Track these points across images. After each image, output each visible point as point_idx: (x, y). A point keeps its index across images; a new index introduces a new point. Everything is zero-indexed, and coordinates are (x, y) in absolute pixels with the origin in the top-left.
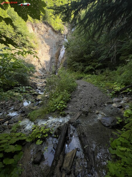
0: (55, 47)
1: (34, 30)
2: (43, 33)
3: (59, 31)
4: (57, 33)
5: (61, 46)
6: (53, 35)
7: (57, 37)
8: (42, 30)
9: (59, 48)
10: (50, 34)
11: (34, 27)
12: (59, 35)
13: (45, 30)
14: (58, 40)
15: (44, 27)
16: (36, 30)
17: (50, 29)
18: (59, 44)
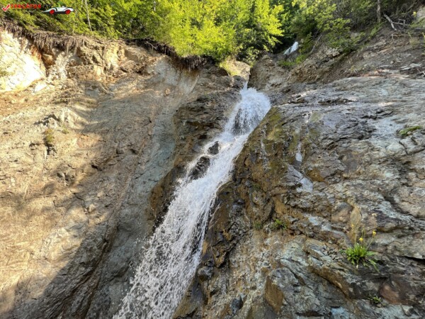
0: (165, 138)
1: (48, 65)
2: (111, 76)
3: (208, 61)
4: (196, 67)
5: (204, 126)
6: (177, 83)
7: (192, 89)
8: (109, 66)
9: (192, 140)
10: (155, 80)
11: (53, 50)
12: (206, 75)
13: (129, 64)
14: (195, 100)
15: (123, 51)
16: (66, 63)
17: (160, 62)
18: (191, 116)
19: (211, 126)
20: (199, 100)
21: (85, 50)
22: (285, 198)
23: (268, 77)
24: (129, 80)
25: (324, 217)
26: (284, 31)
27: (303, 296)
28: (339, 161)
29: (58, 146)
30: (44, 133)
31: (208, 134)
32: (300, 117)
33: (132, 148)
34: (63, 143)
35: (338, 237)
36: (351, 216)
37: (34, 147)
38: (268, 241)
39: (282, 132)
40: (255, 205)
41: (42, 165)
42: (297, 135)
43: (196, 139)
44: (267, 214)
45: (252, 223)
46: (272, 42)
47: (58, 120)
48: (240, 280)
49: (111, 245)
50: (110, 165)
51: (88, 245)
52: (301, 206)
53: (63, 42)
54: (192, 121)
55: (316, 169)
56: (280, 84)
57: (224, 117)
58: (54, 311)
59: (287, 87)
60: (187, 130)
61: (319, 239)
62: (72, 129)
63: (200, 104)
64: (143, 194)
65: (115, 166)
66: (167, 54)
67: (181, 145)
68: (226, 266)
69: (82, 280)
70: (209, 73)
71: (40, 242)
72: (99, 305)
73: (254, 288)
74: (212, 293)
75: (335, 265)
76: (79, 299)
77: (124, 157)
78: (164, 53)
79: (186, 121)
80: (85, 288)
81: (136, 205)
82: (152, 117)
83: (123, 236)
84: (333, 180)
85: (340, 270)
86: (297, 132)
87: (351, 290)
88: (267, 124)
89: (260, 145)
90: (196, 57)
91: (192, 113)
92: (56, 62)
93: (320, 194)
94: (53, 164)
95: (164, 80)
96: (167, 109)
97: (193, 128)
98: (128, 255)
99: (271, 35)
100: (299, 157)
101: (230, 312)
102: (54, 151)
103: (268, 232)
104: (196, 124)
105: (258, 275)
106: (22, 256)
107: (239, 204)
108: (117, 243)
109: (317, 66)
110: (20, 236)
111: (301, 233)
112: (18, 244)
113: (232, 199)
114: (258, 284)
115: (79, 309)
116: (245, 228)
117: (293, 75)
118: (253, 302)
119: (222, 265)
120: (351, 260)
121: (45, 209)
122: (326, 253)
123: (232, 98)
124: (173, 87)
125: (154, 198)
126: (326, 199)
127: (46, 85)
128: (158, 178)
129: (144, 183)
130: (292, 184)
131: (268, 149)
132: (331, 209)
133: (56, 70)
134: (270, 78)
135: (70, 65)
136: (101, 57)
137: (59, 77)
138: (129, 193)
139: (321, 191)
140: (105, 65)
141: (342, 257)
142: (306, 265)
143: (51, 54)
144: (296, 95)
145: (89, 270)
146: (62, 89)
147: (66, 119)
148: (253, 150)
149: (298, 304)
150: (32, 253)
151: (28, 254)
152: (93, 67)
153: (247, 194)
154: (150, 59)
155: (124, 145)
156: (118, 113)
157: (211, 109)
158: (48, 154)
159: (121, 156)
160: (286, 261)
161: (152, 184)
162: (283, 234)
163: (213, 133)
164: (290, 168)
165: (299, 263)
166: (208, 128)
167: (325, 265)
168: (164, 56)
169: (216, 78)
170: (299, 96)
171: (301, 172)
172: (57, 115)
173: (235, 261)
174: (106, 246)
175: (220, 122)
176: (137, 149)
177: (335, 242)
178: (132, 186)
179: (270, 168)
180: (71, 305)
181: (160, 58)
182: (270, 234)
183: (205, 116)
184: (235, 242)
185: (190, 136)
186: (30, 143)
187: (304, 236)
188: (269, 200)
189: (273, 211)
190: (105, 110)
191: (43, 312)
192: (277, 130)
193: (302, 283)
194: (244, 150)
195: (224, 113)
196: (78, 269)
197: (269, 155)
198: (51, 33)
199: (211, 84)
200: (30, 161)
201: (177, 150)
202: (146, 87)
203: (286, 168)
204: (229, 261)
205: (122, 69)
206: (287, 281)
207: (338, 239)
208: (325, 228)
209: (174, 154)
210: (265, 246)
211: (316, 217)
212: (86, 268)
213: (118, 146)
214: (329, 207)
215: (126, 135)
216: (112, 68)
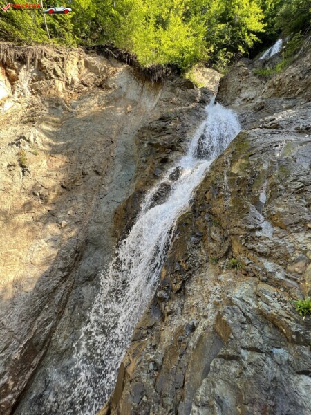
0: (126, 159)
1: (12, 80)
2: (72, 92)
3: (173, 71)
4: (159, 79)
5: (165, 148)
6: (138, 97)
7: (154, 104)
8: (70, 80)
9: (154, 163)
10: (116, 95)
11: (15, 63)
12: (170, 88)
13: (90, 77)
14: (158, 118)
15: (83, 61)
16: (29, 78)
17: (121, 73)
18: (153, 137)
19: (172, 148)
20: (162, 119)
21: (46, 62)
22: (243, 240)
23: (240, 90)
24: (90, 95)
25: (280, 265)
26: (266, 25)
27: (249, 334)
28: (306, 209)
29: (31, 167)
30: (18, 154)
31: (170, 157)
32: (270, 148)
33: (96, 169)
34: (35, 165)
35: (291, 286)
36: (308, 269)
37: (10, 168)
38: (222, 277)
39: (248, 165)
40: (213, 240)
41: (20, 185)
42: (264, 171)
43: (157, 162)
44: (223, 251)
45: (208, 257)
46: (250, 40)
47: (28, 141)
48: (193, 306)
49: (82, 256)
50: (77, 186)
51: (63, 254)
52: (258, 250)
53: (24, 54)
54: (154, 143)
55: (280, 214)
56: (253, 99)
57: (187, 138)
58: (42, 302)
59: (261, 104)
60: (149, 151)
61: (271, 285)
62: (41, 150)
63: (162, 124)
64: (107, 213)
65: (81, 187)
66: (128, 64)
67: (142, 168)
68: (182, 292)
69: (60, 281)
70: (173, 86)
71: (26, 250)
72: (75, 300)
73: (206, 317)
74: (169, 314)
75: (282, 312)
76: (59, 295)
77: (89, 178)
78: (125, 62)
79: (147, 142)
80: (64, 287)
81: (101, 223)
82: (114, 136)
83: (91, 249)
84: (296, 229)
85: (287, 318)
86: (265, 167)
87: (294, 337)
88: (233, 153)
89: (223, 178)
90: (159, 67)
91: (154, 133)
92: (19, 77)
93: (280, 241)
94: (29, 184)
95: (125, 94)
96: (128, 129)
97: (154, 150)
98: (96, 265)
99: (249, 32)
100: (263, 198)
101: (184, 334)
102: (28, 172)
103: (223, 268)
104: (157, 145)
105: (210, 306)
106: (14, 260)
107: (197, 236)
108: (86, 254)
109: (301, 76)
110: (10, 244)
111: (255, 275)
112: (10, 251)
113: (191, 231)
114: (209, 314)
115: (60, 302)
116: (201, 261)
117: (270, 87)
118: (204, 330)
119: (178, 291)
120: (299, 311)
121: (27, 224)
122: (276, 299)
123: (196, 116)
124: (135, 103)
125: (117, 219)
126: (285, 247)
127: (13, 104)
128: (120, 200)
129: (108, 203)
130: (252, 227)
131: (231, 183)
132: (288, 258)
133: (20, 86)
134: (243, 90)
135: (33, 81)
136: (62, 70)
137: (24, 94)
138: (95, 212)
139: (281, 238)
140: (65, 79)
141: (290, 306)
142: (256, 307)
143: (13, 69)
144: (270, 117)
145: (65, 274)
146: (28, 107)
147: (35, 140)
148: (215, 182)
149: (243, 340)
150: (21, 258)
151: (18, 258)
152: (54, 81)
153: (206, 228)
154: (111, 70)
155: (89, 166)
156: (82, 133)
157: (174, 129)
158: (23, 175)
159: (87, 177)
160: (237, 300)
161: (115, 205)
162: (236, 273)
163: (175, 156)
164: (253, 209)
165: (249, 304)
166: (170, 150)
167: (272, 311)
168: (125, 66)
169: (181, 91)
170: (274, 120)
171: (263, 214)
172: (26, 136)
173: (190, 290)
174: (77, 256)
175: (182, 144)
176: (100, 170)
177: (287, 290)
178: (97, 206)
179: (231, 205)
180: (53, 298)
181: (122, 69)
182: (224, 271)
183: (167, 137)
184: (191, 272)
185: (151, 159)
186: (7, 164)
187: (256, 279)
188: (226, 238)
189: (230, 249)
190: (69, 130)
191: (34, 302)
192: (244, 162)
193: (250, 322)
194: (206, 180)
195: (188, 134)
196: (57, 273)
197: (232, 190)
198: (11, 44)
199: (175, 99)
200: (10, 181)
201: (139, 172)
202: (108, 104)
203: (248, 208)
204: (185, 288)
205: (82, 83)
206: (235, 318)
207: (290, 288)
208: (279, 276)
209: (136, 177)
210: (219, 281)
211: (272, 264)
212: (63, 272)
213: (83, 168)
214: (286, 256)
215: (90, 157)
216: (73, 83)
